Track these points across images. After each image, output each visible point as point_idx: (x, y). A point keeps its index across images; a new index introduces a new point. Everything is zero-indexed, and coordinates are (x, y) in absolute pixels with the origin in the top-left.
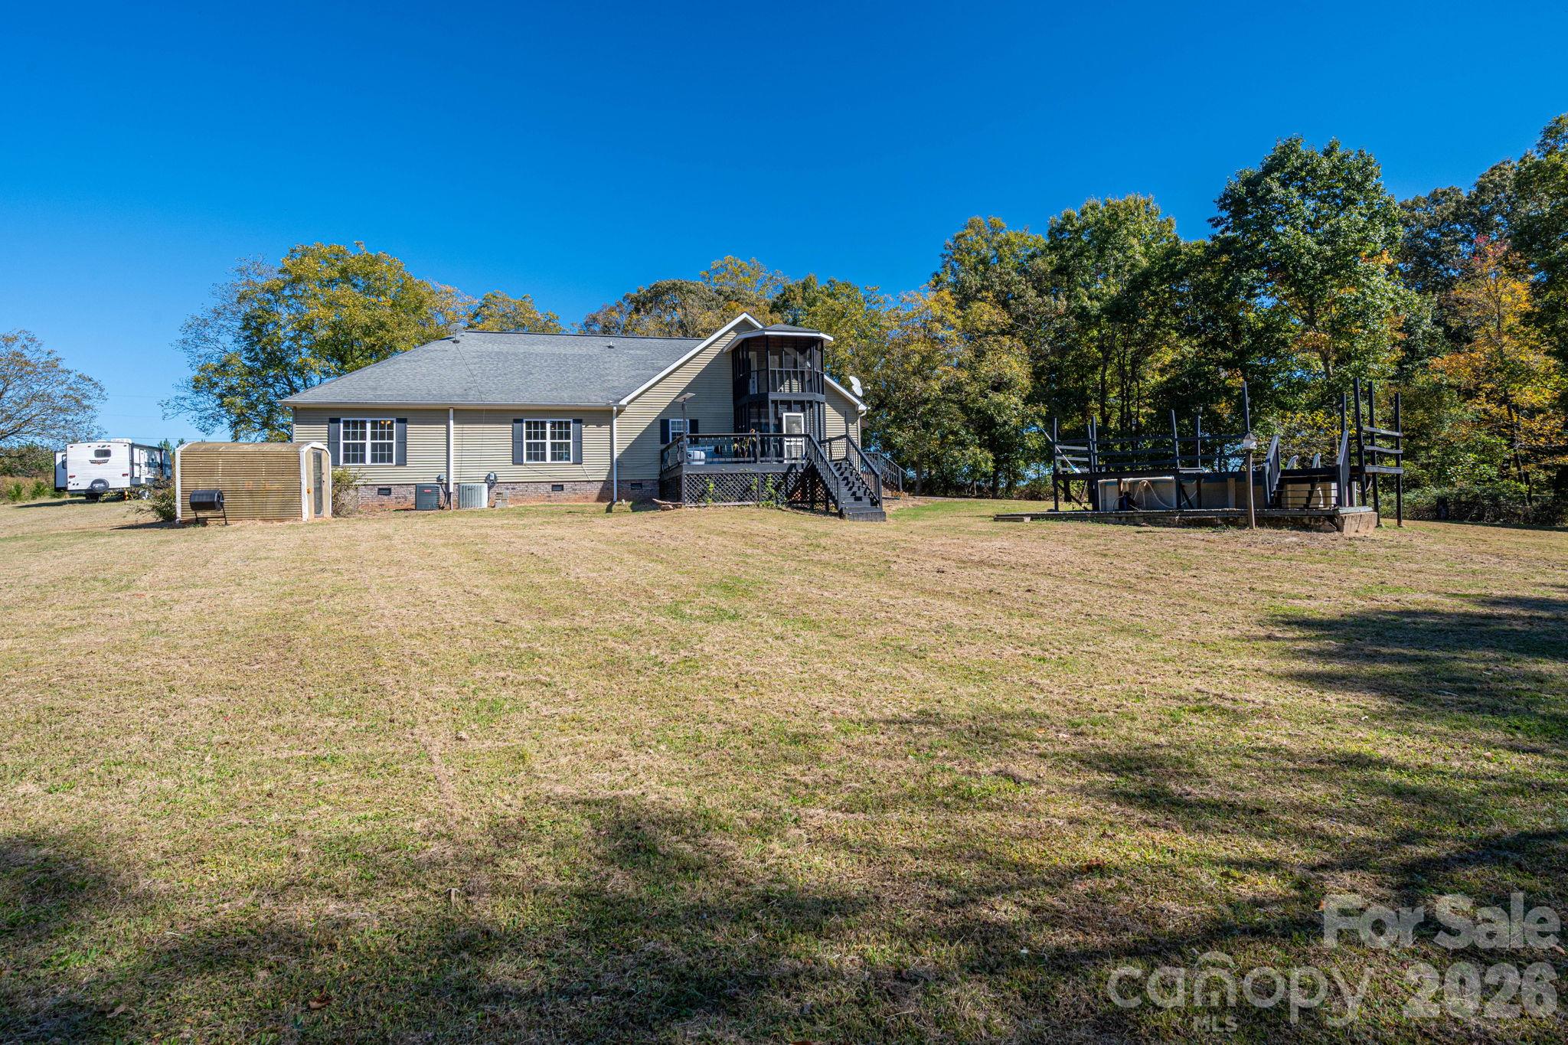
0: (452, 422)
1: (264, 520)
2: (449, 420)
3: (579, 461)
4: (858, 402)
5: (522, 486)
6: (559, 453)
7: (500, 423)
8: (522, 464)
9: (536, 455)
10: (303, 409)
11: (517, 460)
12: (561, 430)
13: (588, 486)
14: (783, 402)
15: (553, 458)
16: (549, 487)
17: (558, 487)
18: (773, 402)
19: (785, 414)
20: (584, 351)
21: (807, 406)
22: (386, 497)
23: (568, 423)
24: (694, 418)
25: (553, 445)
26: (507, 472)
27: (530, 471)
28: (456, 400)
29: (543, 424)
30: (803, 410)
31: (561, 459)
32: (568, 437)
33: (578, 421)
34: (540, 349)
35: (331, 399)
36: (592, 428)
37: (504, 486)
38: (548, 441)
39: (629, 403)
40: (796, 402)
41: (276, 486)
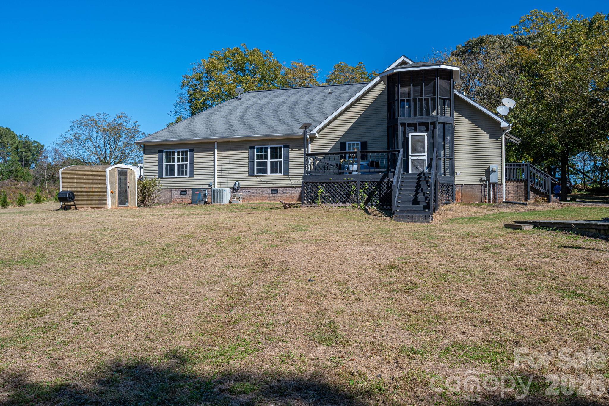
0: (216, 150)
1: (92, 208)
2: (214, 149)
3: (287, 174)
4: (500, 120)
5: (254, 190)
6: (276, 169)
7: (242, 150)
8: (253, 176)
9: (262, 169)
10: (148, 146)
11: (251, 174)
12: (276, 153)
13: (293, 191)
14: (410, 125)
15: (272, 172)
16: (269, 191)
17: (274, 191)
18: (402, 125)
19: (410, 135)
20: (307, 98)
21: (430, 127)
22: (184, 196)
23: (281, 148)
24: (364, 140)
25: (272, 163)
26: (246, 181)
27: (258, 180)
28: (218, 136)
29: (266, 149)
30: (427, 130)
31: (276, 172)
32: (280, 158)
33: (287, 146)
34: (285, 99)
35: (158, 140)
36: (296, 150)
37: (244, 190)
38: (269, 160)
39: (318, 132)
40: (421, 124)
41: (97, 189)
